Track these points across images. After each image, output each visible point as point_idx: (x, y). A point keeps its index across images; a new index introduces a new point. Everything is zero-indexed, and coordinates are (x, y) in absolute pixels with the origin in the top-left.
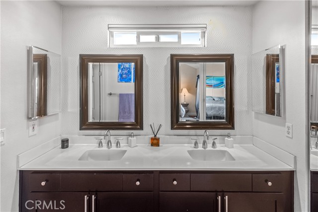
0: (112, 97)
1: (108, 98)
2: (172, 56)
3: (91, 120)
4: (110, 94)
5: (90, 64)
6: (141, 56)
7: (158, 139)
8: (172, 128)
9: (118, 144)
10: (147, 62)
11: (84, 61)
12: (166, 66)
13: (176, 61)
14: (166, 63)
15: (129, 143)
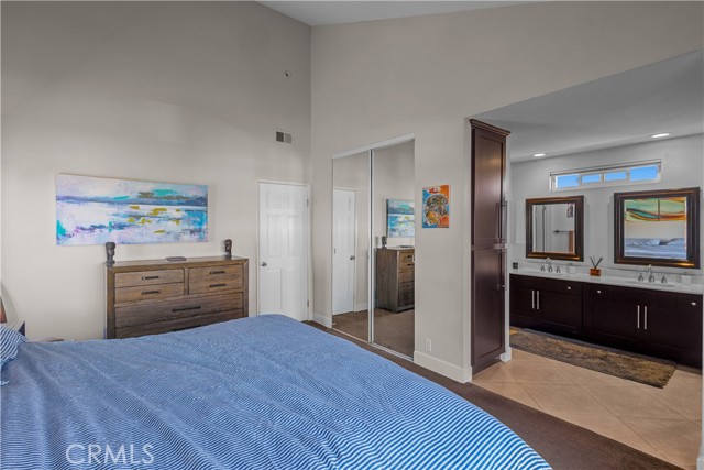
0: (559, 235)
1: (554, 237)
2: (616, 195)
3: (534, 251)
4: (557, 232)
5: (534, 206)
6: (582, 197)
7: (598, 271)
8: (616, 262)
9: (558, 270)
10: (588, 202)
11: (530, 203)
12: (609, 205)
13: (619, 199)
14: (609, 200)
15: (568, 271)
